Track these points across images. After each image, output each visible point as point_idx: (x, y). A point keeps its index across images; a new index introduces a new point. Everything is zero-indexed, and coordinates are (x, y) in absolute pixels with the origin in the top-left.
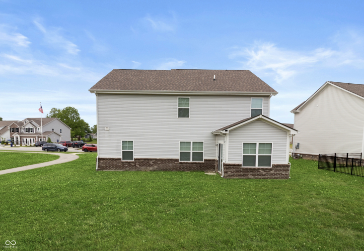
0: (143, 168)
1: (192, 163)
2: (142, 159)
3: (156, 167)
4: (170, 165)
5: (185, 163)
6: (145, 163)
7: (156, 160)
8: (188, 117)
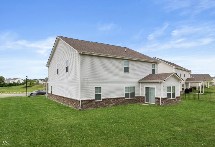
0: (107, 105)
1: (131, 99)
2: (107, 99)
3: (114, 103)
4: (121, 101)
5: (127, 99)
6: (108, 101)
7: (114, 99)
8: (128, 72)
